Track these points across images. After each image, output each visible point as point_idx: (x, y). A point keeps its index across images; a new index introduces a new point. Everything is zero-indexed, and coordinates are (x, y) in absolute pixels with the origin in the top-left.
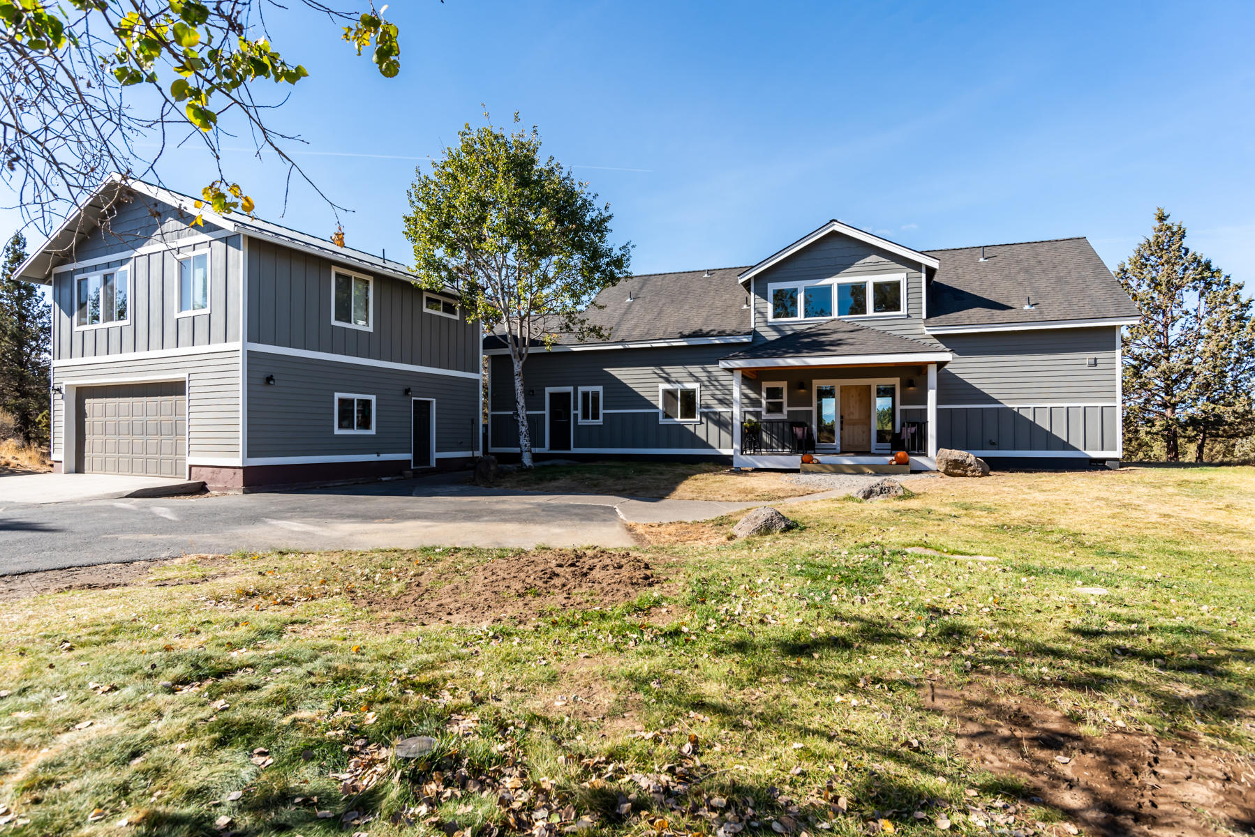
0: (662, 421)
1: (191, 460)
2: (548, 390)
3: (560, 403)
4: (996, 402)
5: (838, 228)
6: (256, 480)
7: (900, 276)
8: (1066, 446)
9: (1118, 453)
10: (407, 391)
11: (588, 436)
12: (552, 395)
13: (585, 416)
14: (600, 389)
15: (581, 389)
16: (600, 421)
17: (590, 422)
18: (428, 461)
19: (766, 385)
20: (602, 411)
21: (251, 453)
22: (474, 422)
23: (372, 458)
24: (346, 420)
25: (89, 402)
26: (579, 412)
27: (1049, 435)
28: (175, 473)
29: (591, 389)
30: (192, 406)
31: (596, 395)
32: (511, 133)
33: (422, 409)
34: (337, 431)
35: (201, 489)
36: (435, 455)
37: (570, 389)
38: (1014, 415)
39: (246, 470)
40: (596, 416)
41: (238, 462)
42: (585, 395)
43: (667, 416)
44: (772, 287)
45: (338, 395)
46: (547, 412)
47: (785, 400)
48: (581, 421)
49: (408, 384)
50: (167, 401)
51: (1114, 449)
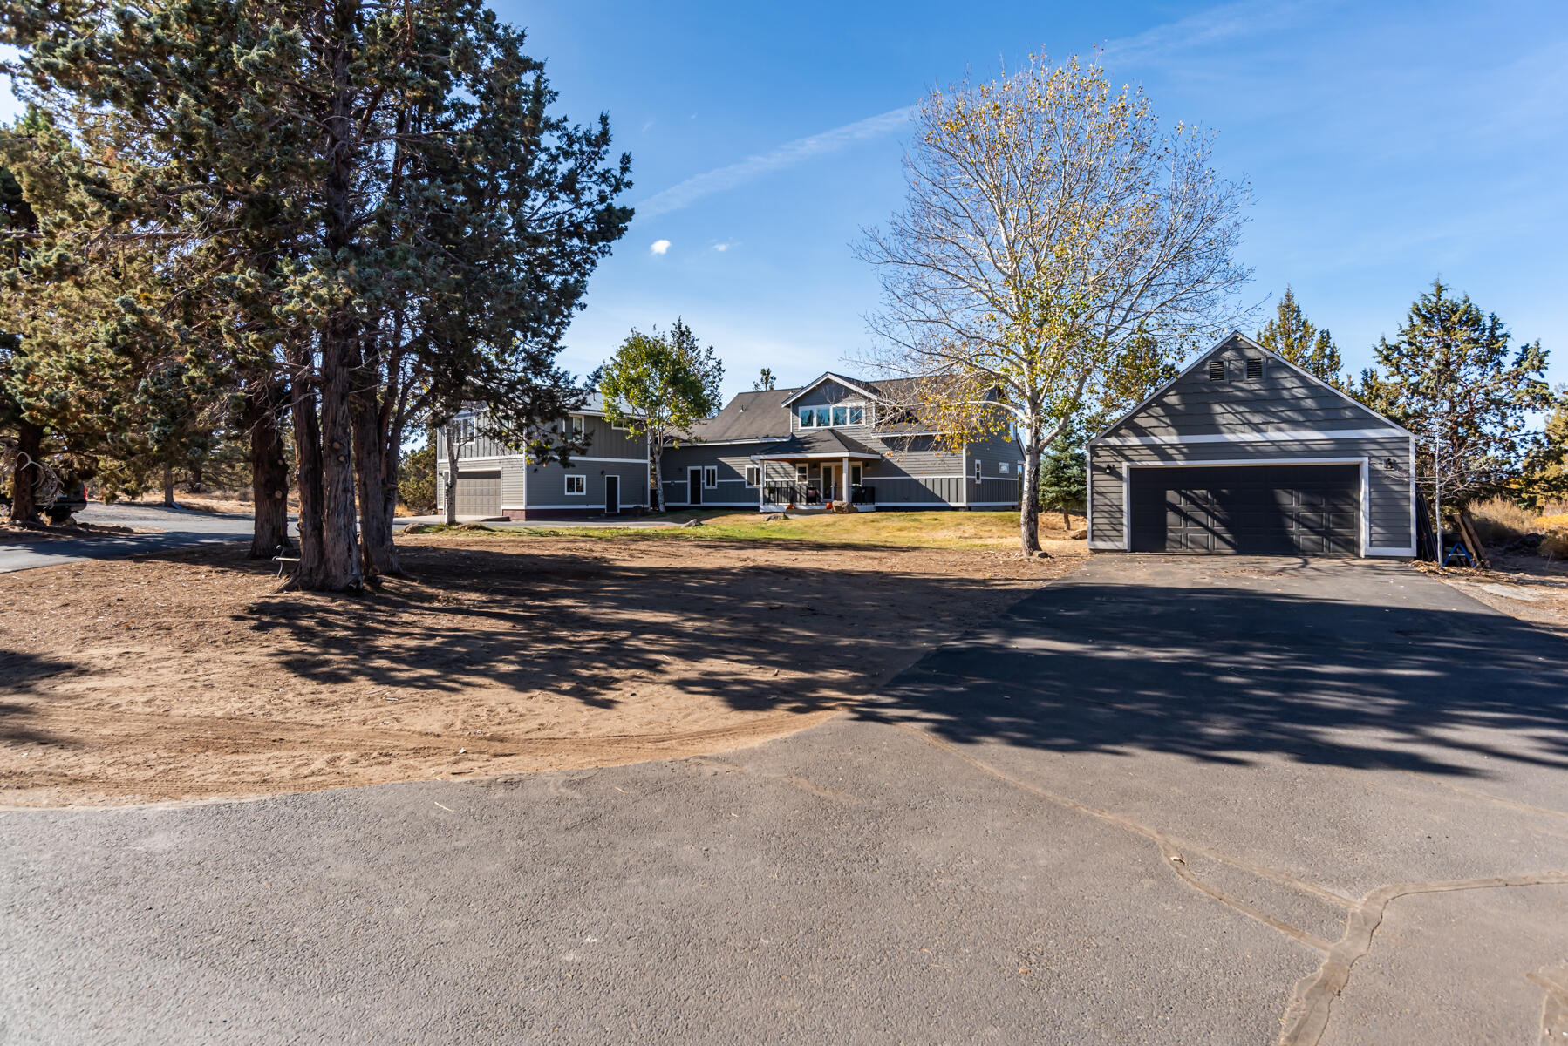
0: (747, 487)
1: (503, 507)
2: (689, 468)
3: (696, 474)
4: (908, 475)
5: (830, 376)
6: (531, 515)
7: (863, 404)
8: (941, 500)
9: (963, 504)
10: (603, 472)
11: (711, 496)
12: (692, 471)
13: (708, 484)
14: (715, 468)
15: (706, 468)
16: (715, 487)
17: (711, 487)
18: (615, 509)
19: (798, 465)
20: (716, 481)
21: (528, 503)
22: (645, 488)
23: (584, 507)
24: (570, 488)
25: (459, 482)
26: (705, 481)
27: (933, 493)
28: (495, 513)
29: (711, 468)
30: (502, 482)
31: (713, 471)
32: (651, 335)
33: (612, 482)
34: (566, 494)
35: (508, 519)
36: (620, 506)
37: (700, 468)
38: (916, 482)
39: (527, 511)
40: (713, 484)
41: (523, 507)
42: (708, 471)
43: (749, 484)
44: (801, 409)
45: (566, 476)
46: (689, 481)
47: (807, 474)
48: (706, 487)
49: (603, 469)
50: (492, 481)
51: (962, 501)
